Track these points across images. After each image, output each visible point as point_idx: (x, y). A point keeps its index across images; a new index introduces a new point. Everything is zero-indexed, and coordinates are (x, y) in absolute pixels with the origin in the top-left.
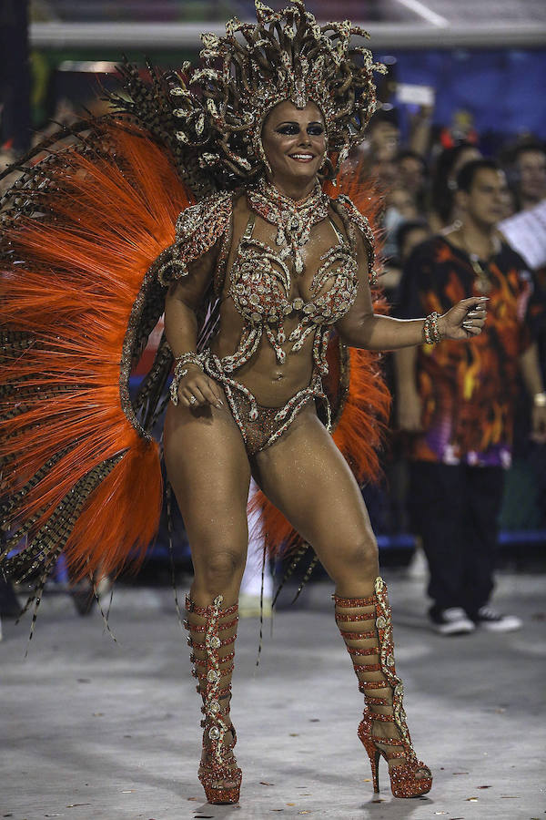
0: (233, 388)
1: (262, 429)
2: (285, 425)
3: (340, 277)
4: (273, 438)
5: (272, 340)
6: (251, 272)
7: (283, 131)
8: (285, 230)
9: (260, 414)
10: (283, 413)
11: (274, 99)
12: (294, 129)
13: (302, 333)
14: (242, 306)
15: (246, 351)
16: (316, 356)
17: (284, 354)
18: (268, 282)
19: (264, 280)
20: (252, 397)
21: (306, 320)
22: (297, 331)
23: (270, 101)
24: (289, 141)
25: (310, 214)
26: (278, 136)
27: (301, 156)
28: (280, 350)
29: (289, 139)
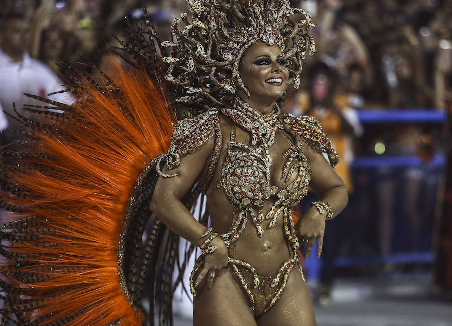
0: (237, 265)
1: (265, 294)
2: (281, 290)
3: (302, 168)
4: (273, 301)
5: (255, 219)
6: (242, 167)
7: (258, 63)
8: (257, 135)
9: (261, 282)
10: (277, 280)
11: (248, 41)
12: (267, 61)
13: (275, 213)
14: (234, 194)
15: (237, 230)
16: (288, 233)
17: (263, 230)
18: (256, 173)
19: (253, 172)
20: (253, 269)
21: (278, 203)
22: (272, 212)
23: (245, 43)
24: (266, 71)
25: (273, 125)
26: (256, 67)
27: (275, 80)
28: (260, 228)
29: (265, 69)
